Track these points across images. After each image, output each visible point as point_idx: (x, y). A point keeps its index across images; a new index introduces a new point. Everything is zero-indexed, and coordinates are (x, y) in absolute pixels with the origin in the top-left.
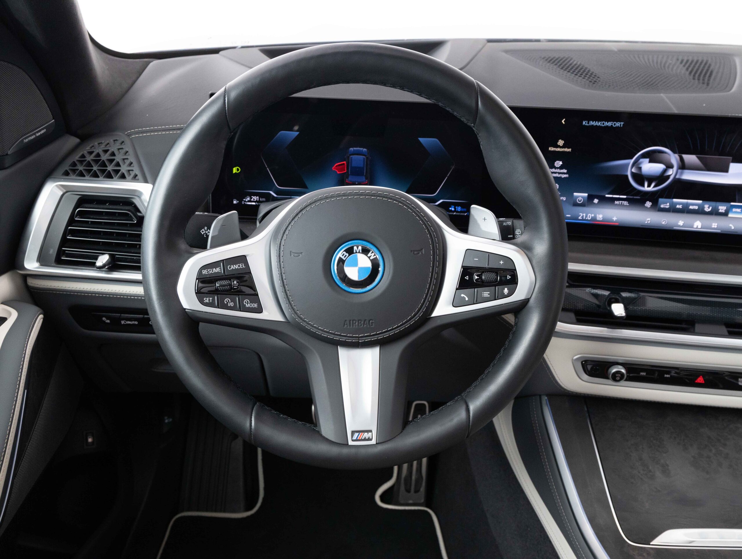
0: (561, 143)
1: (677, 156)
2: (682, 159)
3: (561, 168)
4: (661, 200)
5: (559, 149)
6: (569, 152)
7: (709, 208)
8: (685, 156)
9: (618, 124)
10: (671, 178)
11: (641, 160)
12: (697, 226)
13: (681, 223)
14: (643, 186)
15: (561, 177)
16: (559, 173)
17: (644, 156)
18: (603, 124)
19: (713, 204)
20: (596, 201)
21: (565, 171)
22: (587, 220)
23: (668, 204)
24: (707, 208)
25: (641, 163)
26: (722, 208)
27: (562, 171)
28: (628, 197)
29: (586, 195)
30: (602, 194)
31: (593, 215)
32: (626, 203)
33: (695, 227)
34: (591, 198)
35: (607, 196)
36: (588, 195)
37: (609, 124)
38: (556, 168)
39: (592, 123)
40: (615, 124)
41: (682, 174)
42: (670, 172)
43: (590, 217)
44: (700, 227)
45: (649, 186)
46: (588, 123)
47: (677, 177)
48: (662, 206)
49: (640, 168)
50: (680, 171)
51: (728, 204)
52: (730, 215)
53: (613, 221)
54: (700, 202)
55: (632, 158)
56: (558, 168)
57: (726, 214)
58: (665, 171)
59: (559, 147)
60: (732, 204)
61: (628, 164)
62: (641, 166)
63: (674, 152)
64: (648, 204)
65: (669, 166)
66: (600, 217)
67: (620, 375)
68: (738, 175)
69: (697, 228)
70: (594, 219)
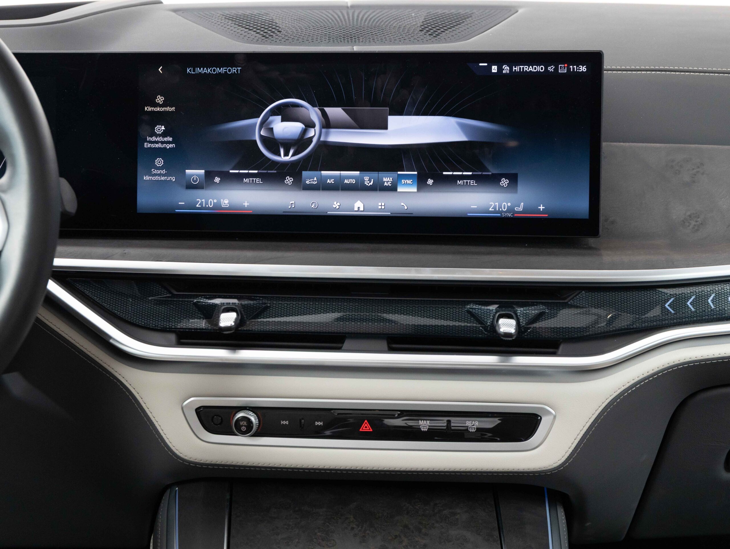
0: (160, 99)
1: (316, 109)
2: (324, 114)
3: (164, 134)
4: (305, 173)
5: (158, 109)
6: (172, 112)
7: (370, 180)
8: (328, 110)
9: (234, 70)
10: (315, 140)
11: (271, 118)
12: (359, 208)
13: (336, 205)
14: (279, 155)
15: (165, 148)
16: (162, 143)
17: (274, 112)
18: (214, 70)
19: (375, 174)
20: (217, 180)
21: (170, 139)
22: (209, 208)
23: (315, 179)
24: (368, 180)
25: (271, 123)
26: (387, 180)
27: (166, 139)
28: (260, 171)
29: (202, 172)
30: (225, 169)
31: (215, 201)
32: (258, 180)
33: (356, 209)
34: (209, 175)
35: (231, 171)
36: (206, 172)
37: (222, 70)
38: (157, 135)
39: (199, 70)
40: (230, 71)
41: (327, 134)
42: (311, 133)
43: (211, 202)
44: (362, 209)
45: (286, 154)
46: (194, 71)
47: (322, 139)
48: (308, 182)
49: (271, 130)
50: (324, 130)
51: (394, 174)
52: (399, 190)
53: (244, 208)
54: (358, 173)
55: (259, 117)
56: (160, 135)
57: (393, 188)
58: (304, 132)
59: (158, 105)
60: (399, 173)
61: (256, 124)
62: (271, 127)
63: (313, 105)
64: (289, 180)
65: (309, 125)
66: (225, 203)
67: (245, 423)
68: (400, 132)
69: (358, 211)
70: (217, 206)
